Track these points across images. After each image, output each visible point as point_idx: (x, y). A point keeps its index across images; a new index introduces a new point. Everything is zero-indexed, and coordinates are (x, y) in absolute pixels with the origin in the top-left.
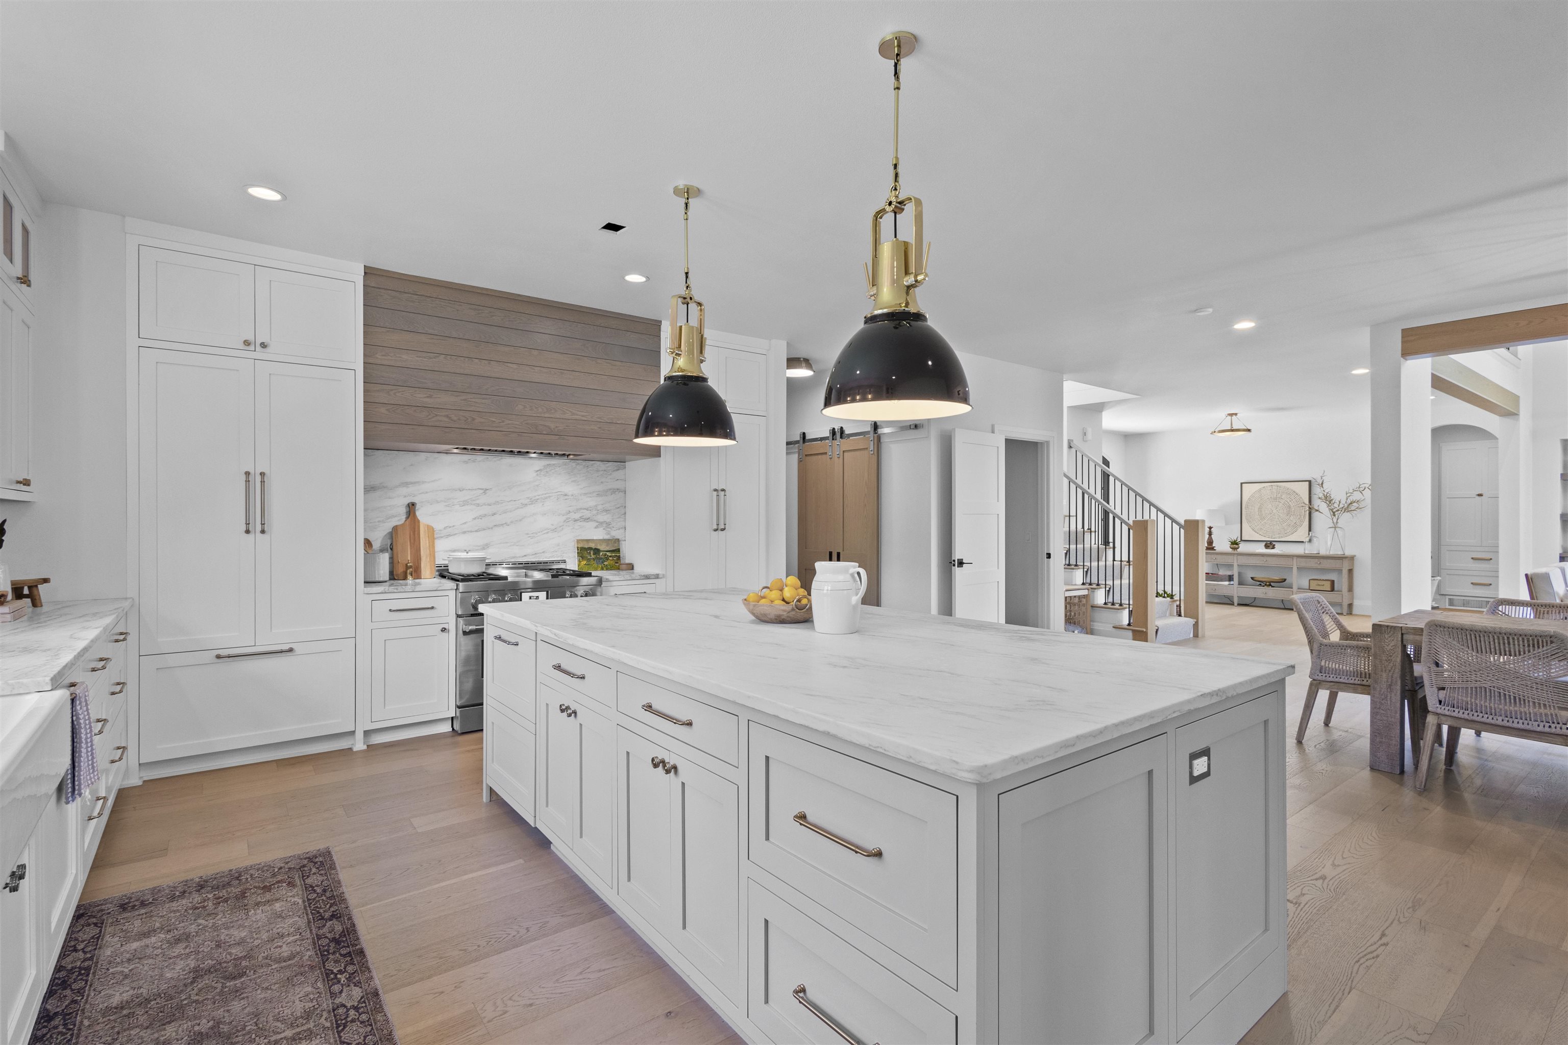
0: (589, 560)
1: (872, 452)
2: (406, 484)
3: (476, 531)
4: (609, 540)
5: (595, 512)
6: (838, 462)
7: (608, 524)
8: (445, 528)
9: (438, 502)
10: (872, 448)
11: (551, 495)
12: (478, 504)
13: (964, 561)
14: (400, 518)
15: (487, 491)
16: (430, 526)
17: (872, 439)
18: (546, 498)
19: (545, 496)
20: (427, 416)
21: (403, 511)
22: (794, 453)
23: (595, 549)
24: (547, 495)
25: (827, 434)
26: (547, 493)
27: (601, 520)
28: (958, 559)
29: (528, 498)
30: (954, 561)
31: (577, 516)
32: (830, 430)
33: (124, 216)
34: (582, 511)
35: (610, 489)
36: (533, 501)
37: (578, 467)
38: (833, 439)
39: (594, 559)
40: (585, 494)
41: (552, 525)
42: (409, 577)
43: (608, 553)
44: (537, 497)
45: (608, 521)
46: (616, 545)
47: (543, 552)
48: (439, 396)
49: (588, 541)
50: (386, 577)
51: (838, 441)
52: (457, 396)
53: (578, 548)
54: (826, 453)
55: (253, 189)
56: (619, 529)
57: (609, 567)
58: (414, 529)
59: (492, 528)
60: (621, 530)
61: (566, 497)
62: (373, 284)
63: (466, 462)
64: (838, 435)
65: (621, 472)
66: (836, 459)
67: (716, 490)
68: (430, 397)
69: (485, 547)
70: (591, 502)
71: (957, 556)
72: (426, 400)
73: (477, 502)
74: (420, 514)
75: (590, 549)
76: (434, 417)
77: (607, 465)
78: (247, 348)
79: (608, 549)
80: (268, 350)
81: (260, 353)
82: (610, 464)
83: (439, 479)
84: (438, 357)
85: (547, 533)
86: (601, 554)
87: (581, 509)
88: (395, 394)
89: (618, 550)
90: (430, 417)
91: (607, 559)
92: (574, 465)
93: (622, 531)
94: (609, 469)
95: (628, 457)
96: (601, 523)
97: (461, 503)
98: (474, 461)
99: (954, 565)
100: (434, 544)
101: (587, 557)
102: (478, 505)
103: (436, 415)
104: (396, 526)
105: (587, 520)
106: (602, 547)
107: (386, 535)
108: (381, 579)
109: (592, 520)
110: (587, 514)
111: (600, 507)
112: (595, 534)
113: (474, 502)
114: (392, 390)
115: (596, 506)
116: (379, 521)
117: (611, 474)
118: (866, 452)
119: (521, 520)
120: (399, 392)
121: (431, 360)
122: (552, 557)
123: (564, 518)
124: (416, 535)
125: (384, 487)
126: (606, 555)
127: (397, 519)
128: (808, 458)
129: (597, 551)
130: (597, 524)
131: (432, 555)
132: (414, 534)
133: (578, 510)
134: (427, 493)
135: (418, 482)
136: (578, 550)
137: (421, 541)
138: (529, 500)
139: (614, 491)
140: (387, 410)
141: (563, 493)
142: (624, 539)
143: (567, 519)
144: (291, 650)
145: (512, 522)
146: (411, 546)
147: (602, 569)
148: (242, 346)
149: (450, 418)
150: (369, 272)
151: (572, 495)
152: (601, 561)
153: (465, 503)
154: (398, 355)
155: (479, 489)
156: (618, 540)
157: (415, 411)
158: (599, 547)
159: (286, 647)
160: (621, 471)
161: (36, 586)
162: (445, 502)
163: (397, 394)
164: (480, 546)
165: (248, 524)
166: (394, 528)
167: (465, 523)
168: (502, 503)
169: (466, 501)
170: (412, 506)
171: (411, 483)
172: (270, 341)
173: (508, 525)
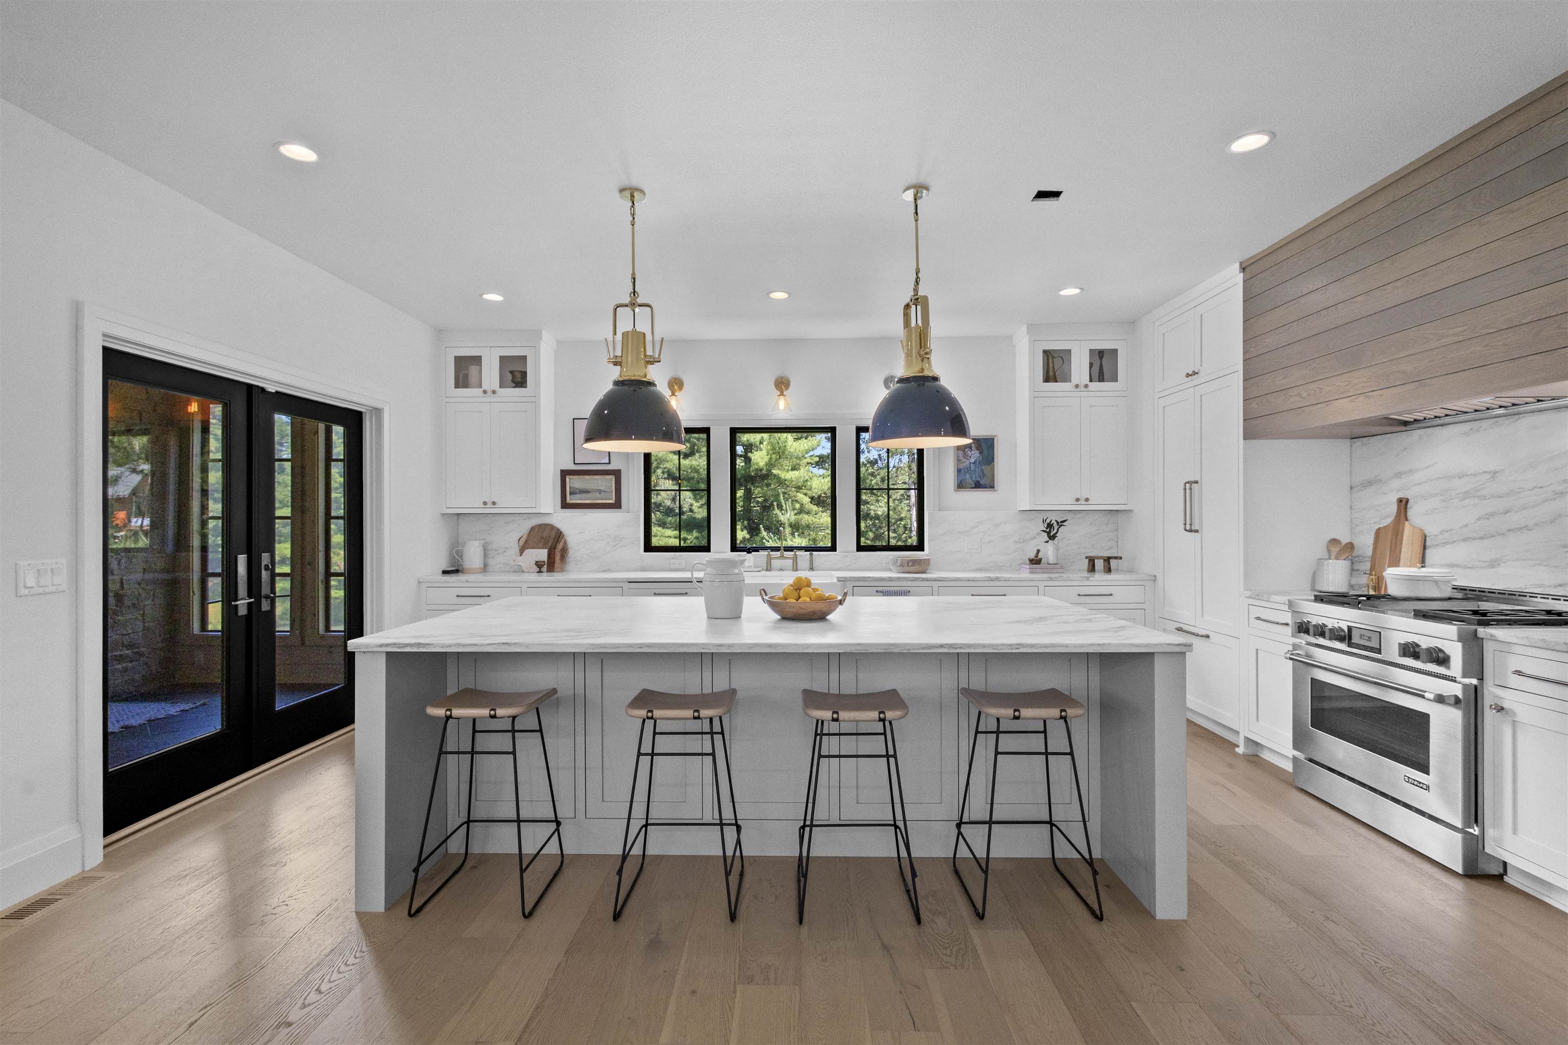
2: (1398, 475)
3: (1481, 538)
8: (1442, 532)
9: (1432, 496)
12: (1484, 496)
14: (1389, 517)
15: (1497, 476)
16: (1421, 530)
20: (1284, 400)
21: (1394, 507)
33: (1152, 311)
55: (1061, 291)
58: (1399, 531)
59: (1505, 534)
62: (1248, 277)
63: (1466, 434)
68: (1286, 377)
72: (1283, 381)
73: (1483, 493)
74: (1413, 512)
76: (1288, 399)
78: (1191, 379)
80: (1200, 375)
81: (1196, 380)
83: (1435, 463)
84: (1290, 327)
88: (1262, 384)
90: (1286, 400)
97: (1461, 495)
102: (1484, 498)
103: (1290, 396)
104: (1382, 527)
113: (1479, 494)
114: (1260, 381)
120: (1265, 381)
124: (1398, 541)
125: (1380, 481)
127: (1386, 518)
132: (1396, 540)
134: (1420, 484)
135: (1411, 471)
137: (1403, 549)
140: (1257, 403)
144: (1208, 637)
145: (1536, 525)
146: (1390, 555)
149: (1301, 397)
150: (1244, 267)
153: (1467, 495)
154: (1264, 341)
155: (1485, 472)
157: (1274, 398)
159: (1206, 633)
162: (1441, 495)
163: (1264, 384)
164: (1486, 562)
165: (1185, 524)
166: (1378, 532)
167: (1466, 526)
168: (1520, 493)
169: (1467, 492)
170: (1403, 503)
171: (1405, 473)
172: (1201, 365)
173: (1530, 530)
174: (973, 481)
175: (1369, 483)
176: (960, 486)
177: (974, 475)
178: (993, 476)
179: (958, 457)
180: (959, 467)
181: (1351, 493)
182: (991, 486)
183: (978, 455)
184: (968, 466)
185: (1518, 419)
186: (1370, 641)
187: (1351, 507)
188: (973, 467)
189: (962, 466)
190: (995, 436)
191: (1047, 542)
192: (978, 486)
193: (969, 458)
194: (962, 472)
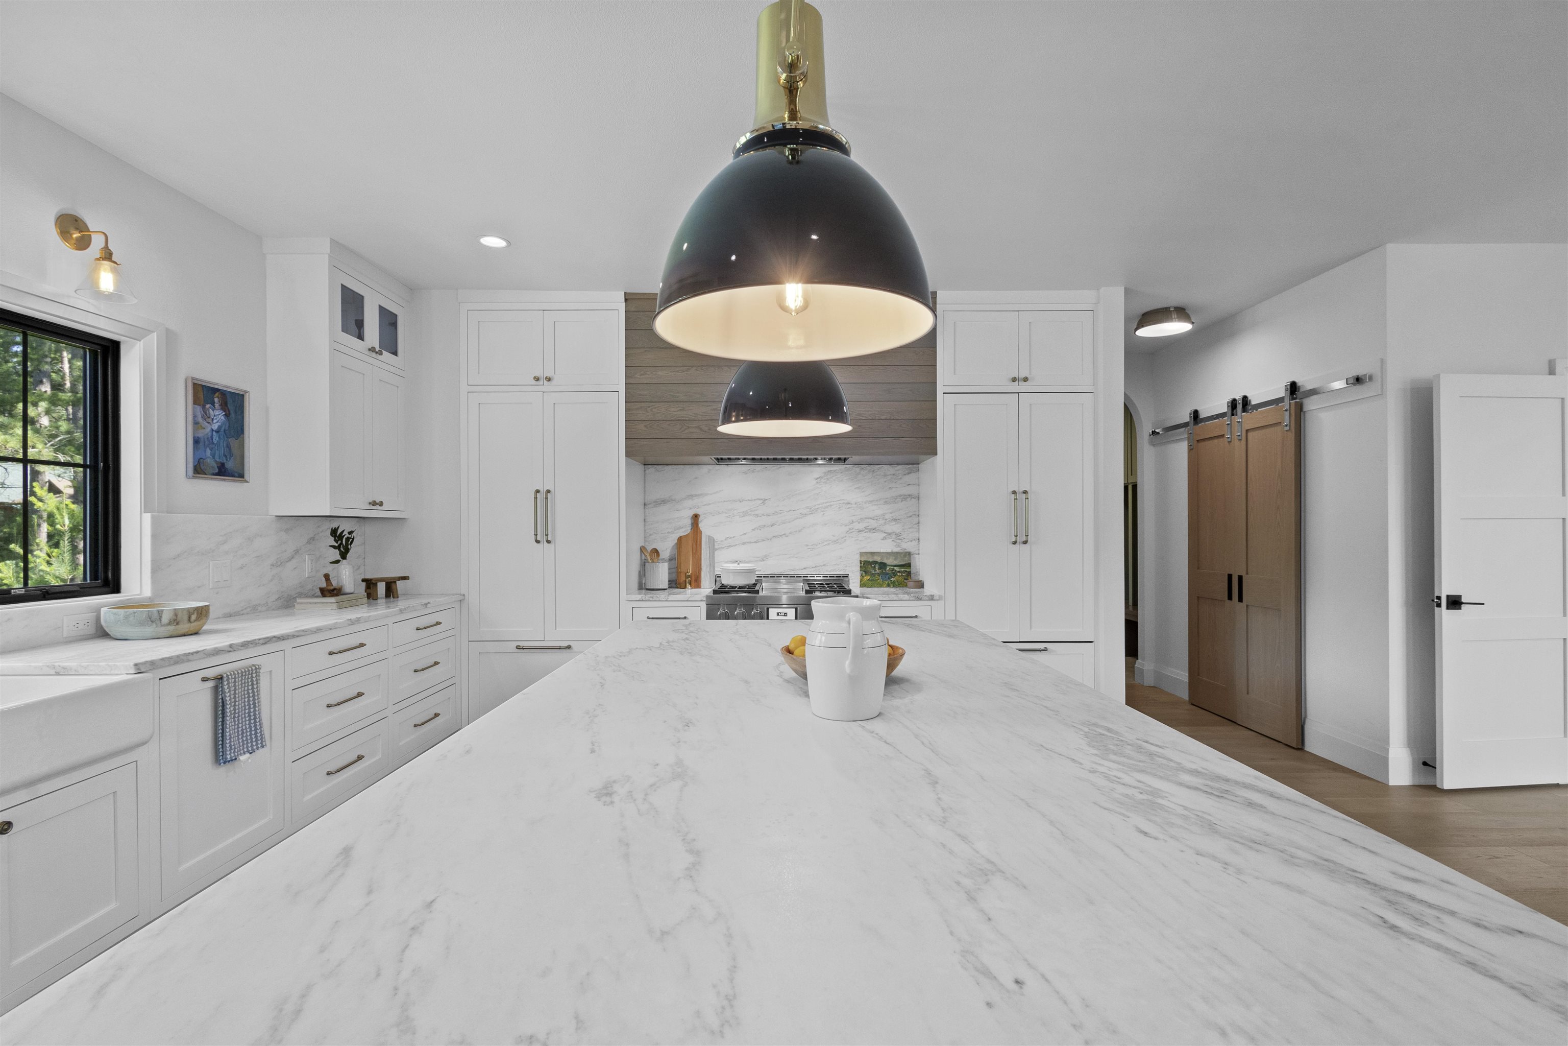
0: (873, 575)
1: (1287, 428)
2: (691, 497)
3: (755, 542)
4: (897, 553)
5: (882, 522)
6: (1239, 447)
7: (898, 535)
8: (725, 539)
9: (719, 513)
10: (1287, 422)
11: (832, 503)
13: (1463, 600)
14: (686, 530)
15: (766, 501)
16: (711, 537)
17: (1287, 407)
18: (827, 507)
19: (825, 505)
20: (681, 429)
21: (688, 522)
22: (1181, 440)
23: (881, 563)
24: (828, 504)
25: (1224, 409)
26: (828, 502)
27: (890, 531)
28: (1448, 596)
29: (807, 507)
30: (1439, 598)
31: (861, 526)
32: (1228, 403)
33: (457, 289)
34: (868, 520)
35: (900, 496)
36: (812, 511)
37: (862, 472)
38: (1233, 415)
39: (879, 575)
40: (871, 502)
41: (834, 536)
42: (688, 586)
43: (896, 568)
44: (817, 507)
45: (898, 531)
46: (906, 558)
47: (824, 565)
48: (691, 408)
49: (873, 554)
50: (666, 585)
51: (1240, 416)
52: (708, 406)
53: (860, 561)
54: (1223, 436)
55: (484, 238)
56: (911, 541)
57: (897, 583)
58: (697, 539)
59: (771, 539)
60: (913, 542)
61: (849, 506)
62: (633, 309)
63: (745, 473)
64: (1240, 407)
65: (913, 476)
66: (1236, 443)
67: (1014, 492)
68: (683, 409)
69: (764, 558)
70: (877, 510)
71: (1446, 589)
72: (679, 413)
73: (756, 512)
74: (702, 525)
75: (875, 562)
76: (686, 429)
77: (896, 468)
78: (537, 383)
79: (896, 563)
80: (553, 382)
81: (547, 386)
82: (900, 467)
83: (720, 491)
84: (688, 369)
85: (829, 544)
86: (888, 569)
87: (866, 518)
88: (651, 410)
89: (909, 565)
90: (683, 429)
91: (895, 574)
92: (858, 470)
93: (915, 543)
94: (898, 472)
95: (922, 457)
96: (890, 534)
97: (741, 514)
98: (753, 472)
99: (1439, 605)
100: (714, 554)
101: (871, 572)
102: (757, 516)
103: (689, 427)
104: (681, 537)
105: (874, 530)
106: (890, 561)
107: (673, 546)
108: (661, 587)
109: (879, 531)
110: (873, 524)
111: (888, 516)
112: (882, 546)
113: (753, 513)
114: (649, 407)
115: (884, 515)
116: (668, 533)
117: (901, 478)
118: (1278, 428)
119: (800, 531)
120: (655, 408)
121: (684, 373)
122: (833, 571)
123: (847, 528)
124: (698, 546)
125: (674, 500)
126: (893, 570)
127: (683, 530)
128: (1200, 444)
129: (883, 565)
130: (885, 534)
131: (712, 565)
132: (696, 545)
133: (862, 520)
134: (710, 504)
135: (701, 494)
136: (861, 563)
137: (702, 551)
138: (808, 510)
139: (905, 498)
140: (645, 426)
141: (845, 502)
142: (917, 552)
143: (850, 529)
144: (569, 647)
145: (791, 533)
146: (693, 556)
147: (888, 586)
148: (534, 382)
149: (701, 429)
150: (628, 298)
151: (856, 504)
152: (887, 576)
153: (745, 514)
154: (654, 373)
155: (758, 499)
156: (909, 554)
157: (669, 425)
158: (885, 561)
159: (565, 644)
160: (912, 474)
161: (395, 582)
162: (726, 513)
163: (654, 410)
164: (759, 557)
165: (536, 535)
166: (680, 539)
167: (745, 534)
168: (781, 513)
169: (745, 512)
170: (696, 517)
171: (696, 496)
172: (555, 374)
173: (787, 536)
174: (216, 461)
175: (664, 502)
176: (199, 470)
177: (217, 452)
178: (242, 457)
179: (195, 416)
180: (197, 435)
181: (644, 508)
182: (238, 474)
183: (223, 418)
184: (210, 434)
185: (780, 467)
186: (786, 616)
187: (645, 520)
188: (216, 438)
189: (201, 434)
190: (246, 392)
191: (337, 562)
192: (222, 472)
193: (210, 420)
194: (201, 444)
